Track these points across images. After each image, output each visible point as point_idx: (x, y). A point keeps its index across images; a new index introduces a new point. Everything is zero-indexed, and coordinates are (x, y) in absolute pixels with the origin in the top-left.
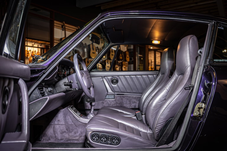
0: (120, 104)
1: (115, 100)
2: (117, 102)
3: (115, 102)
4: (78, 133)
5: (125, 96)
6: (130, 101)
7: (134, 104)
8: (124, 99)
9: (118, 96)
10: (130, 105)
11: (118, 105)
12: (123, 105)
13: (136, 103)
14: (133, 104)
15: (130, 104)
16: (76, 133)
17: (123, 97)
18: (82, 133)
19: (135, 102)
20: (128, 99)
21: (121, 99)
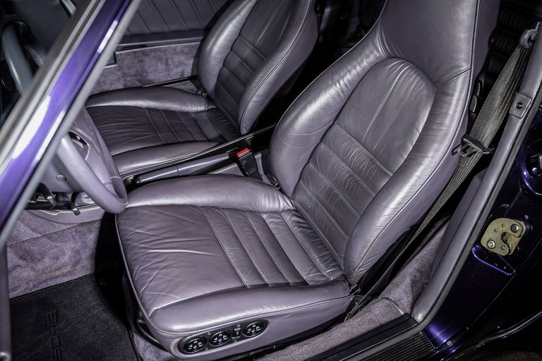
0: (135, 75)
1: (120, 69)
2: (126, 71)
3: (119, 73)
4: (64, 253)
5: (151, 51)
6: (167, 61)
7: (180, 69)
8: (147, 60)
9: (128, 54)
10: (167, 73)
11: (129, 79)
12: (147, 76)
13: (185, 64)
14: (175, 70)
15: (168, 69)
16: (57, 258)
17: (144, 53)
18: (77, 252)
19: (181, 64)
20: (160, 59)
21: (140, 61)
